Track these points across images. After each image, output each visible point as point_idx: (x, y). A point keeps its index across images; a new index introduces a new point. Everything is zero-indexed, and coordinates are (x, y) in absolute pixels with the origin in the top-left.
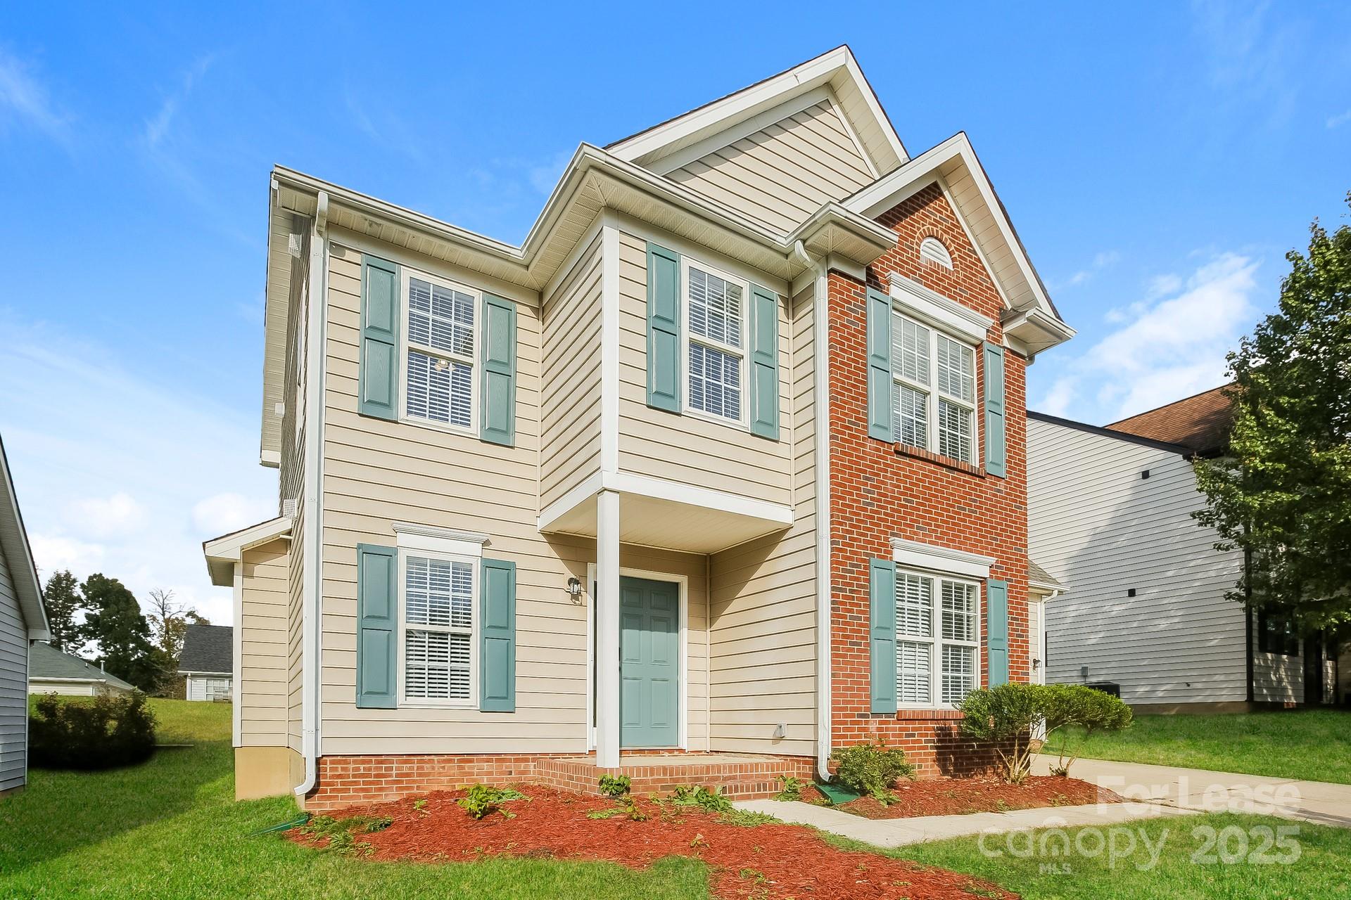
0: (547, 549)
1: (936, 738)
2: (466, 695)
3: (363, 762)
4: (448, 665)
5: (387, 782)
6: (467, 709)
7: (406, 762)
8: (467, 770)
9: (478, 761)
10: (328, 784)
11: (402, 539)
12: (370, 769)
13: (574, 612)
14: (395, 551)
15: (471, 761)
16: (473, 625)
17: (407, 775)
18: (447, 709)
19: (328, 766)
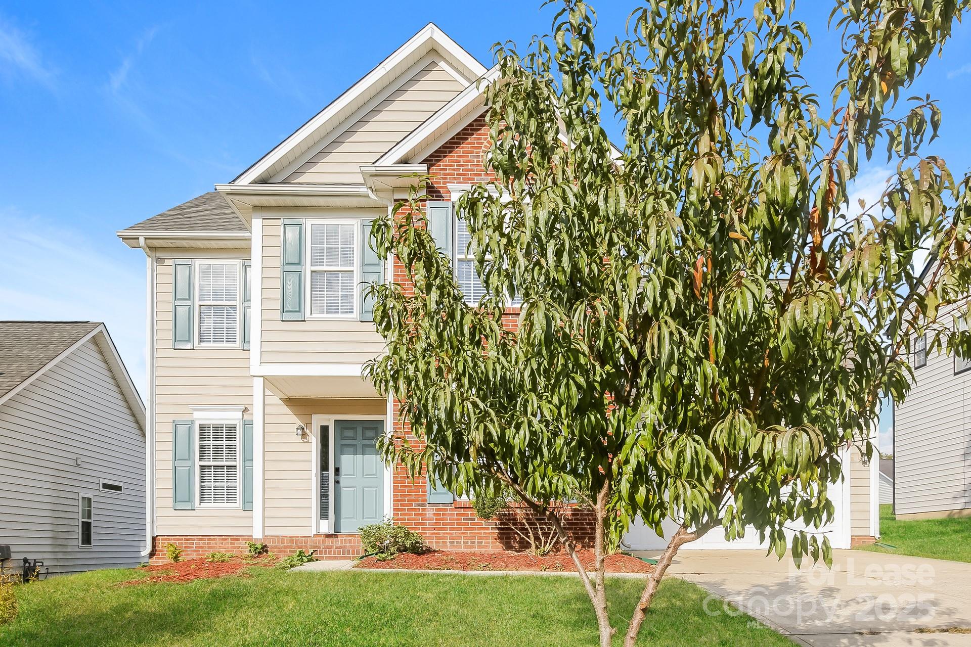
0: (286, 409)
1: (498, 522)
2: (235, 501)
3: (178, 540)
4: (225, 484)
5: (191, 551)
6: (236, 509)
7: (201, 540)
8: (236, 545)
9: (243, 540)
10: (160, 551)
11: (197, 415)
12: (182, 543)
13: (304, 447)
14: (193, 422)
15: (238, 540)
16: (238, 460)
17: (202, 547)
18: (223, 509)
19: (160, 541)
